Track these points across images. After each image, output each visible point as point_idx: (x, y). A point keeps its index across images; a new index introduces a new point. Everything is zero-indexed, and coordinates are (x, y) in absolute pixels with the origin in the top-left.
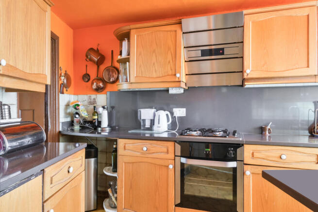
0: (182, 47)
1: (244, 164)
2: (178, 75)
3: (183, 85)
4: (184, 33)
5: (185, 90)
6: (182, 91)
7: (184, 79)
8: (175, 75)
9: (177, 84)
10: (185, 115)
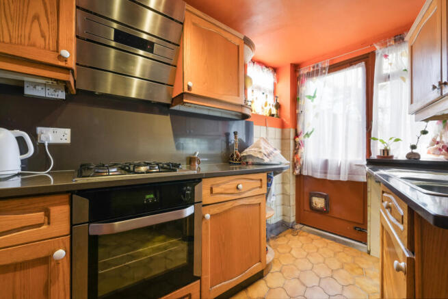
1: (204, 206)
8: (56, 51)
10: (68, 141)
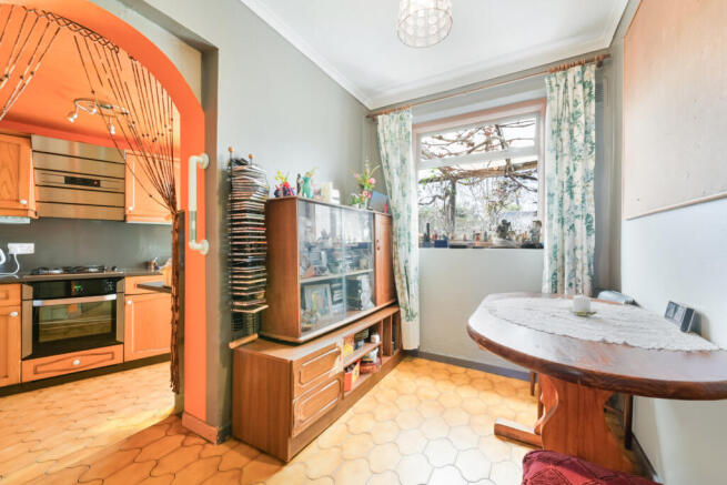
0: (32, 167)
1: (125, 295)
2: (24, 202)
3: (32, 215)
4: (34, 151)
5: (32, 220)
6: (28, 221)
7: (33, 206)
8: (18, 201)
9: (23, 213)
10: (33, 252)
